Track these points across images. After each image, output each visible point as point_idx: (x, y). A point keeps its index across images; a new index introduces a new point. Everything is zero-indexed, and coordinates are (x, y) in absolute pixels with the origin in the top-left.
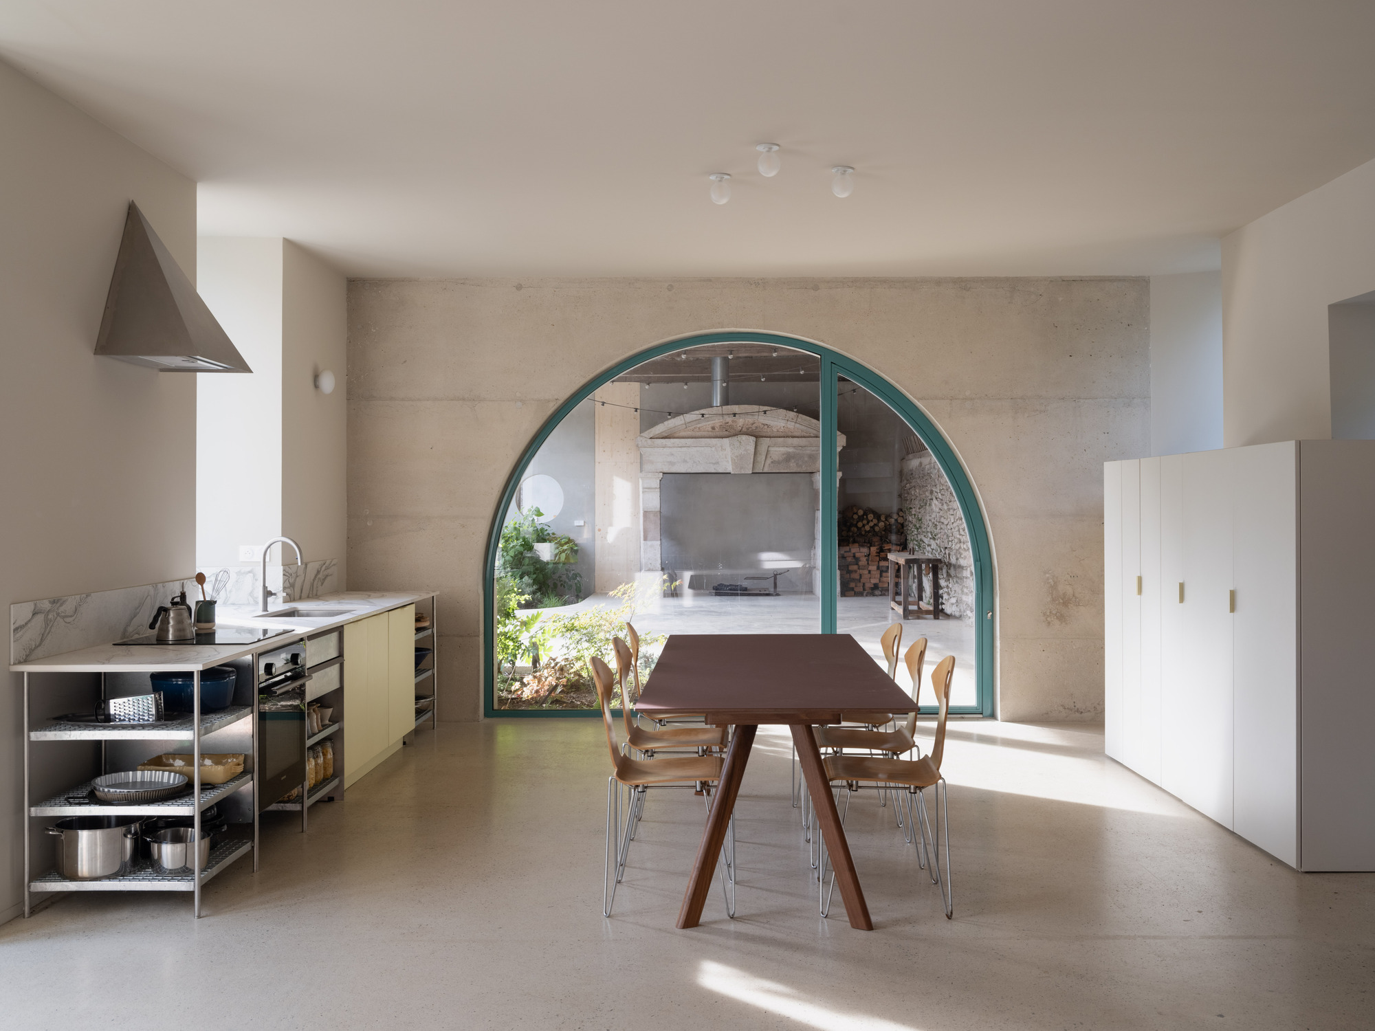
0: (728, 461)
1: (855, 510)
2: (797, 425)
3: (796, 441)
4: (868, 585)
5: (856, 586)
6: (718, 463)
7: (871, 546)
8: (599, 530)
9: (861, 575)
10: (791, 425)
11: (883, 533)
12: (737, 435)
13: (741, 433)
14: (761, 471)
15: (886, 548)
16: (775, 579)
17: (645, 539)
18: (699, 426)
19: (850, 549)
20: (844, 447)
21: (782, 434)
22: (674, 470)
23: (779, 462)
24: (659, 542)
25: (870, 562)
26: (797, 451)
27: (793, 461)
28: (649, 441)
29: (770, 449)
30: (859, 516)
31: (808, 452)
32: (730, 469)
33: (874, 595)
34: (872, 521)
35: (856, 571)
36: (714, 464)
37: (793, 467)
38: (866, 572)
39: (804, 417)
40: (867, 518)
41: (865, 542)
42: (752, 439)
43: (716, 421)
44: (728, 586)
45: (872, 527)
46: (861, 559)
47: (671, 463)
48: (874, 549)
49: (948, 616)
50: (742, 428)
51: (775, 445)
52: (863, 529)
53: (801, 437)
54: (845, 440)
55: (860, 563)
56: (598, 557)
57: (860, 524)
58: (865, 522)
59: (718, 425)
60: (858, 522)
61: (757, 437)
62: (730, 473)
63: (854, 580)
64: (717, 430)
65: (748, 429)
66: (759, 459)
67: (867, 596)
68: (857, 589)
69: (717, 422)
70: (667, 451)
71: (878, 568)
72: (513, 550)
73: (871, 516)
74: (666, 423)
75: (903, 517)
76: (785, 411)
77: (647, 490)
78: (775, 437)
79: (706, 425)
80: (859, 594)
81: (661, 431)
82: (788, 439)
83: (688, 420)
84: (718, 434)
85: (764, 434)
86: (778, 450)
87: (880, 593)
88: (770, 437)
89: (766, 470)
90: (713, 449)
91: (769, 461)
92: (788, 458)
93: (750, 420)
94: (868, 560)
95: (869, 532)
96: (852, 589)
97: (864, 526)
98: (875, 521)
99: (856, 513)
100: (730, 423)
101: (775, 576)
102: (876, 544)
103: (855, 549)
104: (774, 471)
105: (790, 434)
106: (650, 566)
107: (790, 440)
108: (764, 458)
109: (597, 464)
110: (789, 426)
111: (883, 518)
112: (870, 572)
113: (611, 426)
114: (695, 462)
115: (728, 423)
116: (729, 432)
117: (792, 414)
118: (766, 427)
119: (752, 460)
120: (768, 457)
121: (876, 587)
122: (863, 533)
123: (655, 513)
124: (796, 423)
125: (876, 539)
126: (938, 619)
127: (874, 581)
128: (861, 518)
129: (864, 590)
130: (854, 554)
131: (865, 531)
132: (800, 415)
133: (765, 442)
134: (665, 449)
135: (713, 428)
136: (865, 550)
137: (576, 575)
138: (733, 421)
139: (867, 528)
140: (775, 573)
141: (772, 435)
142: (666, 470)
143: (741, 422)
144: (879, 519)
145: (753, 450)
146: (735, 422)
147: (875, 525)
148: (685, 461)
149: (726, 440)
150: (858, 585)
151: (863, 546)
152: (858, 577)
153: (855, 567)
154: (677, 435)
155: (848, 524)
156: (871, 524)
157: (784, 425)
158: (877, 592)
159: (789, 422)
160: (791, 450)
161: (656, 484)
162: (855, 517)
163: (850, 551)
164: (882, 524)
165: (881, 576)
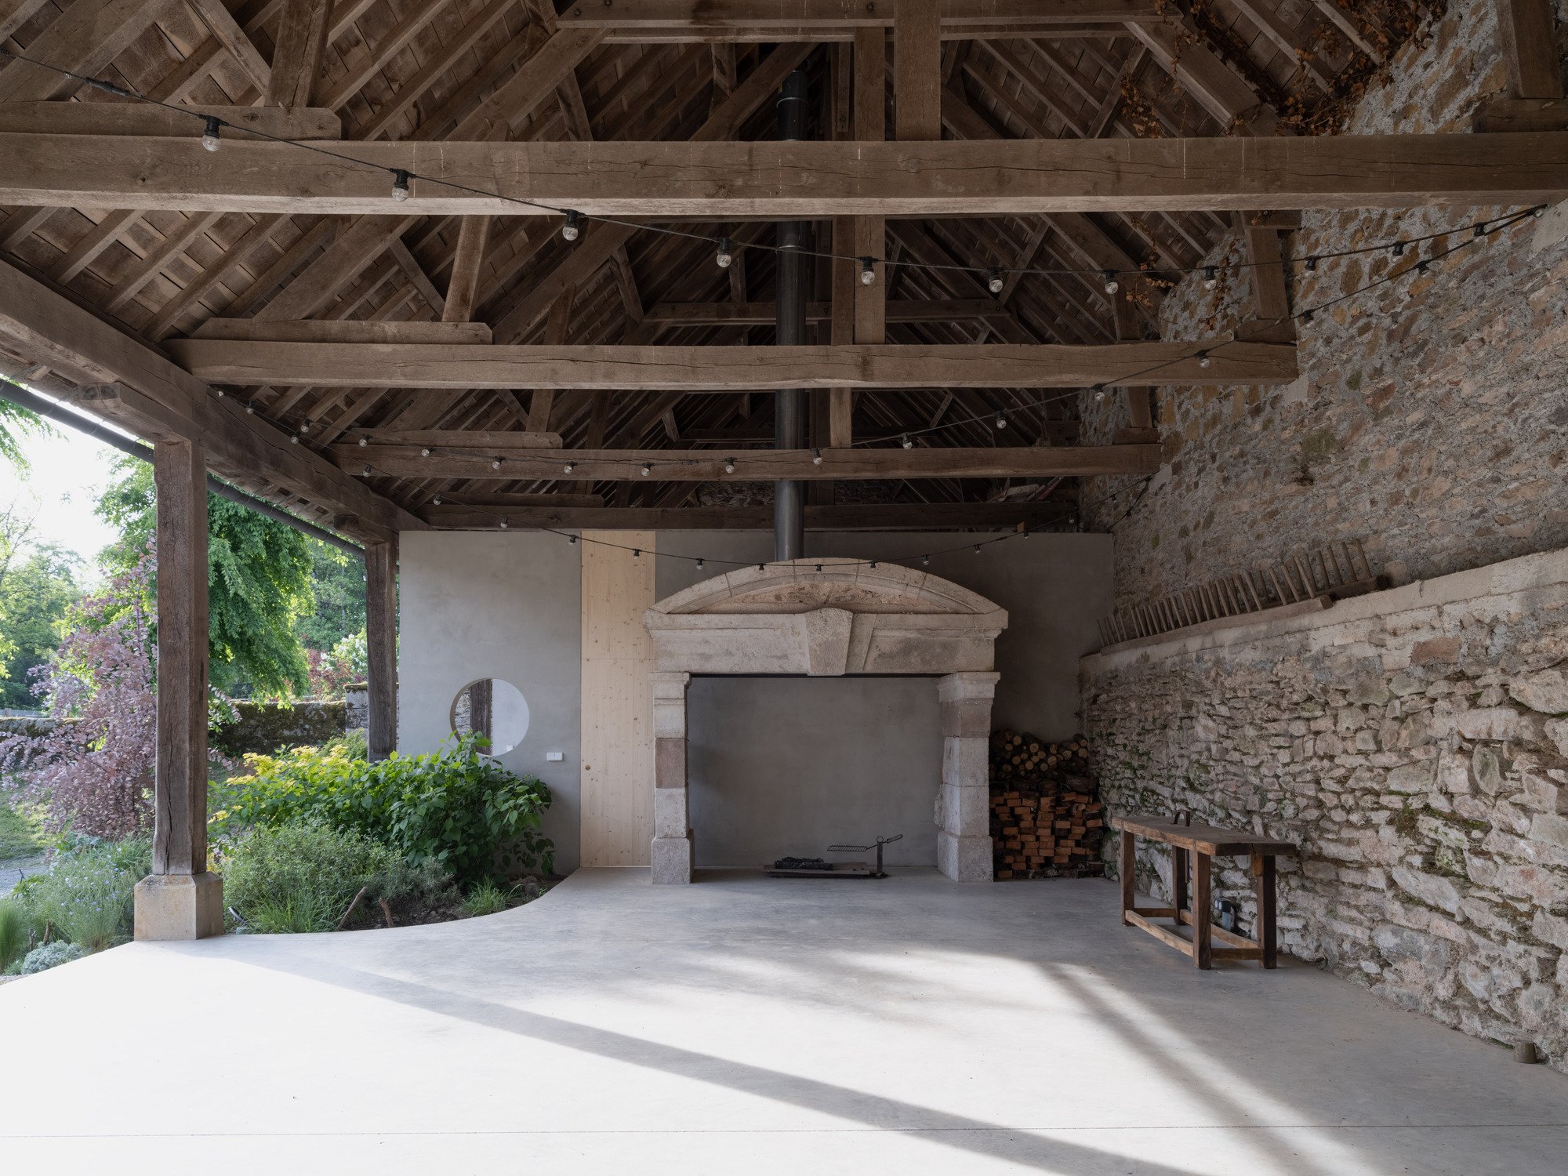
0: (803, 654)
1: (1009, 737)
2: (923, 593)
3: (921, 620)
4: (1035, 860)
5: (1015, 861)
6: (785, 656)
7: (1042, 795)
8: (588, 768)
9: (1023, 844)
10: (912, 593)
11: (1056, 773)
12: (820, 608)
13: (826, 604)
14: (860, 671)
15: (1067, 799)
16: (880, 850)
17: (659, 785)
18: (752, 593)
19: (1005, 800)
20: (1003, 631)
21: (895, 608)
22: (709, 668)
23: (891, 656)
24: (683, 791)
25: (1038, 823)
26: (923, 638)
27: (916, 653)
28: (666, 618)
29: (876, 633)
30: (1014, 746)
31: (942, 639)
32: (806, 665)
33: (1046, 877)
34: (1036, 754)
35: (1014, 837)
36: (780, 658)
37: (915, 665)
38: (1031, 838)
39: (936, 578)
40: (1028, 749)
41: (1030, 790)
42: (846, 615)
43: (783, 586)
44: (801, 861)
45: (1037, 765)
46: (1024, 817)
47: (706, 657)
48: (1045, 802)
49: (1295, 962)
50: (828, 597)
51: (885, 627)
52: (1021, 767)
53: (930, 613)
54: (1006, 620)
55: (1023, 824)
56: (585, 811)
57: (1016, 760)
58: (1025, 756)
59: (786, 592)
60: (1013, 756)
61: (854, 612)
62: (804, 676)
63: (1011, 852)
64: (784, 600)
65: (838, 599)
66: (857, 650)
67: (1033, 877)
68: (1016, 867)
69: (785, 587)
70: (698, 635)
71: (1053, 830)
72: (426, 805)
73: (1034, 747)
74: (696, 587)
75: (1086, 747)
76: (903, 568)
77: (661, 702)
78: (885, 613)
79: (767, 593)
80: (1021, 875)
81: (687, 600)
82: (908, 616)
83: (734, 583)
84: (786, 607)
85: (867, 608)
86: (891, 635)
87: (1056, 873)
88: (877, 613)
89: (869, 669)
90: (778, 632)
91: (874, 654)
92: (908, 648)
93: (842, 584)
94: (1035, 819)
95: (1031, 772)
96: (1009, 867)
97: (1023, 762)
98: (1042, 755)
99: (1011, 742)
100: (808, 588)
101: (880, 846)
102: (1050, 792)
103: (1013, 798)
104: (883, 671)
105: (911, 608)
106: (667, 830)
107: (911, 619)
108: (866, 648)
109: (584, 662)
110: (909, 595)
111: (1053, 750)
112: (1038, 838)
113: (608, 601)
114: (745, 655)
115: (803, 589)
116: (806, 604)
117: (916, 574)
118: (869, 596)
119: (846, 652)
120: (874, 646)
121: (1048, 862)
122: (1023, 773)
123: (676, 741)
124: (921, 589)
125: (1049, 785)
126: (1274, 967)
127: (1044, 853)
128: (1018, 750)
129: (1029, 867)
130: (1012, 809)
131: (1026, 770)
132: (930, 576)
133: (869, 621)
134: (694, 633)
135: (778, 597)
136: (1030, 803)
137: (543, 844)
138: (812, 586)
139: (1029, 766)
140: (880, 840)
141: (880, 610)
142: (696, 668)
143: (826, 588)
144: (1048, 754)
145: (848, 635)
146: (817, 587)
147: (1041, 761)
148: (729, 653)
149: (801, 619)
150: (1018, 859)
151: (1028, 797)
152: (1019, 848)
153: (1013, 831)
154: (716, 608)
155: (998, 759)
156: (1035, 759)
157: (900, 592)
158: (1051, 872)
159: (909, 588)
160: (912, 635)
161: (678, 691)
162: (1009, 747)
163: (1005, 804)
164: (1052, 760)
165: (1057, 844)
